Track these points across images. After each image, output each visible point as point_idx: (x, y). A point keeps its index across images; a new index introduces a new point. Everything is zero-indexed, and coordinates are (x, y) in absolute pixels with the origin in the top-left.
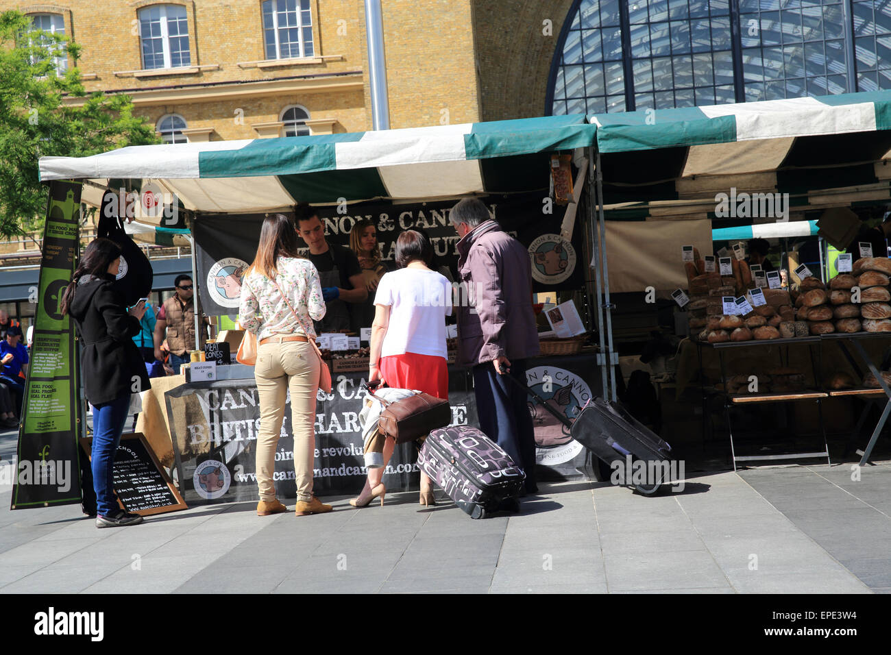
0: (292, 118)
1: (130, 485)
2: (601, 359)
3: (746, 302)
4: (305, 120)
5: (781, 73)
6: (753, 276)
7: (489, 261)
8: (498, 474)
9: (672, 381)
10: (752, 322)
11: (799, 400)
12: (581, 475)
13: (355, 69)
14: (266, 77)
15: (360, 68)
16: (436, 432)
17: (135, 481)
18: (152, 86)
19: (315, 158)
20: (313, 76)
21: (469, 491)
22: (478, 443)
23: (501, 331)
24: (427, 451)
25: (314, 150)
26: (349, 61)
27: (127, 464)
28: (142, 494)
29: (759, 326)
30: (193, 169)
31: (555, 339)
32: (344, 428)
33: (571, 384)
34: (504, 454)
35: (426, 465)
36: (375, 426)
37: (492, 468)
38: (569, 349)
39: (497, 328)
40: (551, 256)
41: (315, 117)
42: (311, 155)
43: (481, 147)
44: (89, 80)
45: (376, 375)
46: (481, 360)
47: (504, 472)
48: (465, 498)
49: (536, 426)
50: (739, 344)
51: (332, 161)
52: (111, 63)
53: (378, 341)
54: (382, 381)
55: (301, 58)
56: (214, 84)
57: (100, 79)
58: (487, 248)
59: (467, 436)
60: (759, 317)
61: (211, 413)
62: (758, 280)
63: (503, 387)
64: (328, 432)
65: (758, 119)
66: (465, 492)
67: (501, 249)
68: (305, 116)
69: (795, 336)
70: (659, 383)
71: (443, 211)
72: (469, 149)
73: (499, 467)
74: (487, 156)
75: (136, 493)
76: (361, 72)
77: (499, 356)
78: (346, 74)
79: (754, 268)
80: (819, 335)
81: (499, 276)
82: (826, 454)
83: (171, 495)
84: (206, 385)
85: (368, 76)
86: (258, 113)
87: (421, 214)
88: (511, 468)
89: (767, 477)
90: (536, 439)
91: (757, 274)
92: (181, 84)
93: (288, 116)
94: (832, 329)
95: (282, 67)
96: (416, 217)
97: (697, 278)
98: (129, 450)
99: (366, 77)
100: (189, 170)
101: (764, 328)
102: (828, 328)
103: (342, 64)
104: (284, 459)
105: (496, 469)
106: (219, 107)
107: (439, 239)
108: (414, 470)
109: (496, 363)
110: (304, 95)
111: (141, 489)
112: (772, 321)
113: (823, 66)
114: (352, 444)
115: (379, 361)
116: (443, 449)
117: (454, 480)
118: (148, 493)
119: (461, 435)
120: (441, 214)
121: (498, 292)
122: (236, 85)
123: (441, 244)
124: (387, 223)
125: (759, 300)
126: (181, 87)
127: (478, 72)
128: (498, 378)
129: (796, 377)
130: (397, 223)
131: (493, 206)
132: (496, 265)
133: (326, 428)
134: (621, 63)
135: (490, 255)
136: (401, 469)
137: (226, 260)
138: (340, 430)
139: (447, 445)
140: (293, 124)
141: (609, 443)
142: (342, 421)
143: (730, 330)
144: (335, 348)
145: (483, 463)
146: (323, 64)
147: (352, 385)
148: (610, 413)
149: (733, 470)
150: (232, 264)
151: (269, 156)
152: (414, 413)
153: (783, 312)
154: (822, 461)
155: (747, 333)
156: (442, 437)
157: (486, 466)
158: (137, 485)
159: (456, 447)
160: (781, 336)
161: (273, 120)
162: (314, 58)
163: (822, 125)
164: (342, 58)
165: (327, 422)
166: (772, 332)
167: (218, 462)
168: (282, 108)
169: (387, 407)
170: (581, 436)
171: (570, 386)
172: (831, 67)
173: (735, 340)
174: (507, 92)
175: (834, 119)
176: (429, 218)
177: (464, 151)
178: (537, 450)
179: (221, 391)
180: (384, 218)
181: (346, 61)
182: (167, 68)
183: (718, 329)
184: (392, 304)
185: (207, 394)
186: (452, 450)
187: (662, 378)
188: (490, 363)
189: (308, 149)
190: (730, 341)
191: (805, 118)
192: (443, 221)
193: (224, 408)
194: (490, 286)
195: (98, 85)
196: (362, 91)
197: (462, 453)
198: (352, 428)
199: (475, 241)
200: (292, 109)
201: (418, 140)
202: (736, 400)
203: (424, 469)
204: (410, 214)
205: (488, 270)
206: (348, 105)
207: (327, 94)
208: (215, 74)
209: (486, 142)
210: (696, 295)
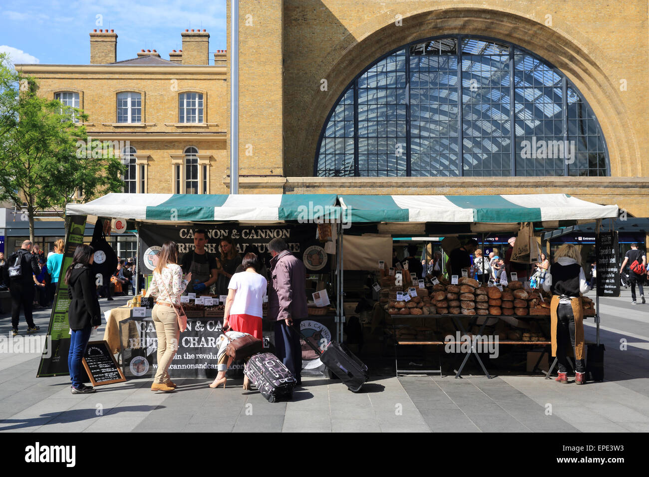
0: (190, 152)
1: (98, 368)
2: (337, 319)
3: (408, 295)
4: (196, 154)
5: (428, 147)
6: (412, 279)
7: (285, 270)
8: (283, 381)
9: (369, 323)
10: (410, 305)
11: (429, 345)
12: (323, 375)
13: (223, 131)
14: (178, 131)
15: (225, 131)
16: (254, 357)
17: (101, 366)
18: (121, 131)
19: (204, 214)
20: (202, 133)
21: (268, 388)
22: (274, 364)
23: (289, 305)
24: (249, 366)
25: (204, 209)
26: (220, 127)
27: (98, 357)
28: (104, 373)
29: (413, 308)
30: (143, 214)
31: (315, 307)
32: (208, 345)
33: (321, 330)
34: (287, 370)
35: (248, 373)
36: (224, 351)
37: (281, 377)
38: (322, 312)
39: (288, 303)
40: (315, 256)
41: (201, 152)
42: (202, 212)
43: (286, 214)
44: (90, 126)
45: (227, 324)
46: (278, 319)
47: (286, 379)
48: (266, 391)
49: (304, 350)
50: (402, 316)
51: (212, 216)
52: (102, 118)
53: (229, 306)
54: (230, 327)
55: (197, 123)
56: (152, 133)
57: (95, 126)
58: (285, 263)
59: (269, 360)
60: (413, 303)
61: (142, 333)
62: (414, 282)
63: (289, 333)
64: (199, 346)
65: (419, 212)
66: (266, 388)
67: (292, 265)
68: (197, 152)
69: (430, 314)
70: (363, 324)
71: (264, 230)
72: (280, 215)
73: (283, 377)
74: (289, 219)
75: (101, 372)
76: (226, 133)
77: (288, 318)
78: (218, 133)
79: (412, 275)
80: (441, 314)
81: (290, 277)
82: (440, 371)
83: (119, 374)
84: (140, 319)
85: (230, 135)
86: (173, 148)
87: (253, 231)
88: (290, 378)
89: (412, 383)
90: (303, 356)
91: (414, 279)
92: (135, 131)
93: (188, 151)
94: (447, 312)
95: (187, 127)
96: (250, 233)
97: (385, 278)
98: (99, 350)
99: (228, 136)
100: (141, 215)
101: (415, 309)
102: (445, 311)
103: (216, 128)
104: (176, 358)
105: (283, 378)
106: (153, 144)
107: (261, 244)
108: (241, 368)
109: (286, 321)
110: (197, 142)
111: (103, 370)
112: (420, 305)
113: (447, 145)
114: (211, 353)
115: (229, 317)
116: (257, 366)
117: (261, 382)
118: (107, 372)
119: (266, 359)
120: (263, 232)
121: (289, 286)
122: (163, 134)
123: (262, 247)
124: (236, 234)
125: (414, 294)
126: (135, 133)
127: (283, 137)
128: (287, 328)
129: (429, 332)
130: (241, 235)
131: (289, 230)
132: (289, 272)
133: (199, 344)
134: (353, 139)
135: (286, 267)
136: (235, 367)
137: (154, 247)
138: (205, 346)
139: (259, 364)
140: (190, 155)
141: (338, 366)
142: (207, 341)
143: (400, 309)
144: (206, 304)
145: (276, 375)
146: (207, 127)
147: (213, 323)
148: (340, 350)
149: (396, 376)
150: (157, 249)
151: (181, 211)
152: (244, 346)
153: (425, 300)
154: (438, 374)
155: (407, 311)
156: (257, 359)
157: (278, 376)
158: (101, 368)
159: (264, 365)
160: (423, 313)
161: (180, 152)
162: (203, 124)
163: (449, 217)
164: (217, 125)
165: (199, 341)
166: (419, 311)
167: (143, 357)
168: (185, 147)
169: (231, 341)
170: (325, 361)
171: (321, 331)
172: (451, 146)
173: (401, 314)
174: (297, 148)
175: (454, 215)
176: (257, 233)
177: (278, 215)
178: (303, 361)
179: (148, 322)
180: (235, 232)
181: (219, 126)
182: (129, 123)
183: (393, 307)
184: (237, 288)
185: (141, 323)
186: (261, 367)
187: (364, 321)
188: (284, 320)
189: (201, 209)
190: (399, 314)
191: (441, 213)
192: (263, 236)
193: (148, 331)
194: (285, 283)
195: (94, 129)
196: (226, 142)
197: (267, 369)
198: (212, 345)
199: (279, 259)
200: (190, 148)
201: (256, 209)
202: (400, 343)
203: (246, 374)
204: (248, 231)
205: (285, 275)
206: (218, 148)
207: (208, 142)
208: (153, 128)
209: (289, 213)
210: (384, 286)
